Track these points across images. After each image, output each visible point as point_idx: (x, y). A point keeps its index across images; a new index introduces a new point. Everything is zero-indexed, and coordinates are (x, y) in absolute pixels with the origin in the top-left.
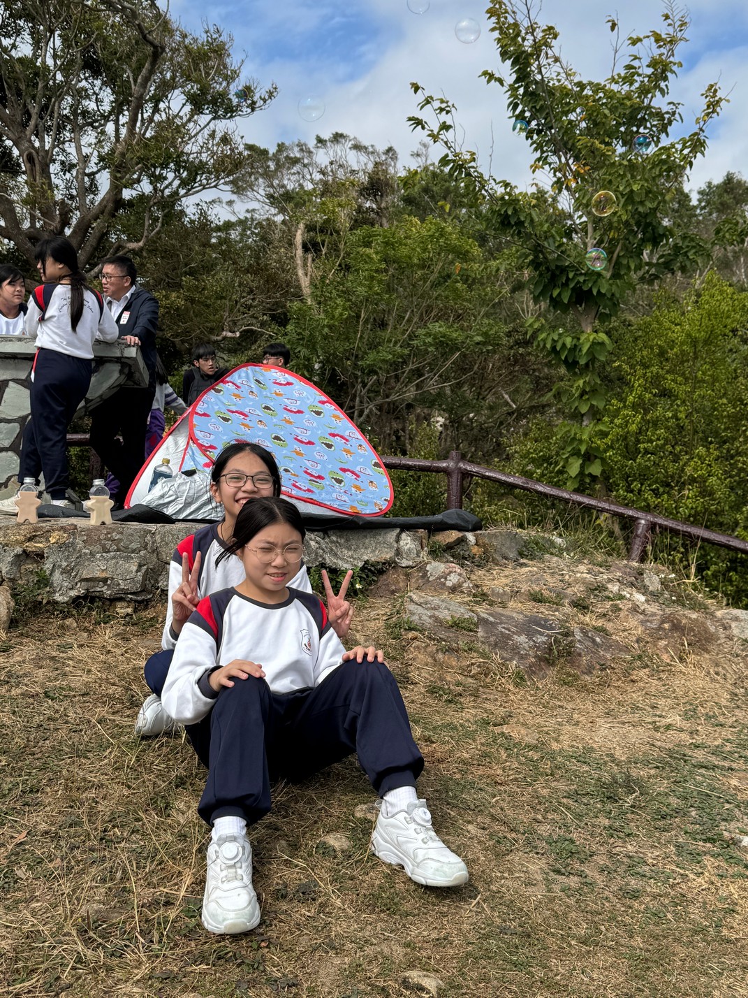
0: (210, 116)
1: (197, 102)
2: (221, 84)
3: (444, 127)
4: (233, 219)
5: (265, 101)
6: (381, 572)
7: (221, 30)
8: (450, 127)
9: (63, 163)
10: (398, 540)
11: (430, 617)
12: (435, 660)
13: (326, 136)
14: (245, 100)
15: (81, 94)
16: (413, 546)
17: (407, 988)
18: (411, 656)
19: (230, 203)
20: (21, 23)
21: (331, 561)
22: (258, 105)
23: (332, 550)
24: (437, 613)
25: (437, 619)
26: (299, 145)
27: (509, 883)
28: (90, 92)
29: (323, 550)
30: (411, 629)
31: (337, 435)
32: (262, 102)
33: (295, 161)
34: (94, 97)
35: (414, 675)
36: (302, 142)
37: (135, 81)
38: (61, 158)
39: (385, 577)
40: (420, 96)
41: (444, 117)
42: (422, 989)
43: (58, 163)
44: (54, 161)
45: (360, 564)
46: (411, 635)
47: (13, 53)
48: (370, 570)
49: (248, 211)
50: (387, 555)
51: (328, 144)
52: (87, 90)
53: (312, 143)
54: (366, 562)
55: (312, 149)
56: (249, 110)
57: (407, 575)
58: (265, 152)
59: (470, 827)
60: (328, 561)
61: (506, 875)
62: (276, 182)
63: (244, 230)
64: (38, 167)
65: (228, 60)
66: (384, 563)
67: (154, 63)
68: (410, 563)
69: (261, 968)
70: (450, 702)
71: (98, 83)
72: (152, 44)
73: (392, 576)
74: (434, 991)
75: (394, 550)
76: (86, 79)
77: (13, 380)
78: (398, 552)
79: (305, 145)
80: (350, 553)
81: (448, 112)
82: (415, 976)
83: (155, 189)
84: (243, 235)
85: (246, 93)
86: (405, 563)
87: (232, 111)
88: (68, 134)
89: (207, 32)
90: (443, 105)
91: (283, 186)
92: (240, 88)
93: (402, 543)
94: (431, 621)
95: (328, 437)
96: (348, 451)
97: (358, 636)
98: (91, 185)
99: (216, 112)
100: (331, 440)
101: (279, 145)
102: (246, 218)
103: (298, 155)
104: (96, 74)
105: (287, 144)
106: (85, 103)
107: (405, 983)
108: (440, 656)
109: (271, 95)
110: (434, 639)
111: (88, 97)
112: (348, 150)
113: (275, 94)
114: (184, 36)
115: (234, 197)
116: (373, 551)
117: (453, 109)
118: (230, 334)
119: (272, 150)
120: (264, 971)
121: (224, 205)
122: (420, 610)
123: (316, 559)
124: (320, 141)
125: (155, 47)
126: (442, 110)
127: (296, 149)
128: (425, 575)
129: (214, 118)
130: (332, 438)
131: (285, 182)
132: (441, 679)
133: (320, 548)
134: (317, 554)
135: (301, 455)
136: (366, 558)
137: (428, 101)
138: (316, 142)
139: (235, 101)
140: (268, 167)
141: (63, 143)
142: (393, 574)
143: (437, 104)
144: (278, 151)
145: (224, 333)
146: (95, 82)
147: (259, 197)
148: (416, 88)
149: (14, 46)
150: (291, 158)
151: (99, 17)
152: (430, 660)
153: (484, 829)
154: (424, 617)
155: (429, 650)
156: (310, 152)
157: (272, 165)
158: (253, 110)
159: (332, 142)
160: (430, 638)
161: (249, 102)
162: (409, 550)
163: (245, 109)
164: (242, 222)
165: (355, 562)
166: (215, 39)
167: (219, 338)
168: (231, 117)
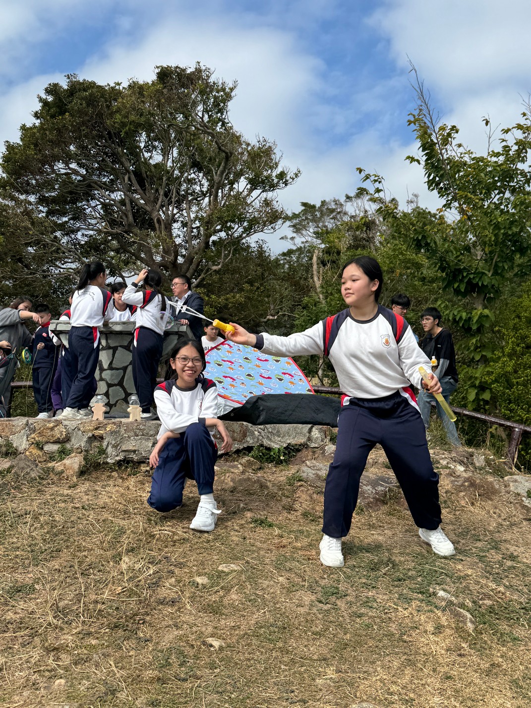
0: (261, 190)
1: (254, 183)
2: (268, 171)
3: (378, 191)
4: (294, 248)
5: (293, 179)
6: (298, 450)
7: (267, 140)
8: (381, 190)
9: (182, 222)
10: (310, 431)
11: (314, 474)
12: (312, 498)
13: (352, 194)
14: (282, 180)
15: (190, 182)
16: (319, 435)
17: (204, 645)
18: (297, 496)
19: (292, 238)
20: (156, 143)
21: (267, 443)
22: (289, 181)
23: (268, 437)
24: (318, 472)
25: (317, 475)
26: (335, 201)
27: (288, 605)
28: (197, 180)
29: (262, 436)
30: (300, 480)
31: (287, 374)
32: (291, 180)
33: (332, 211)
34: (199, 183)
35: (297, 506)
36: (336, 199)
37: (216, 173)
38: (181, 219)
39: (300, 453)
40: (363, 175)
41: (377, 185)
42: (211, 646)
43: (180, 222)
44: (177, 221)
45: (285, 445)
46: (299, 484)
47: (151, 161)
48: (291, 449)
49: (303, 243)
50: (302, 440)
51: (353, 199)
52: (195, 179)
53: (342, 199)
54: (289, 444)
55: (343, 203)
56: (284, 185)
57: (314, 452)
58: (314, 207)
59: (280, 579)
60: (265, 443)
61: (287, 601)
62: (321, 224)
63: (300, 254)
64: (163, 226)
65: (273, 156)
66: (300, 445)
67: (226, 164)
68: (317, 445)
69: (135, 632)
70: (313, 521)
71: (201, 175)
72: (224, 151)
73: (304, 452)
74: (217, 647)
75: (306, 438)
76: (194, 173)
77: (120, 346)
78: (309, 439)
79: (339, 201)
80: (279, 439)
81: (380, 182)
82: (210, 640)
83: (228, 235)
84: (298, 258)
85: (282, 175)
86: (313, 445)
87: (274, 187)
88: (185, 206)
89: (259, 142)
90: (376, 178)
91: (326, 226)
92: (278, 173)
93: (312, 434)
94: (313, 476)
95: (281, 375)
96: (292, 383)
97: (268, 484)
98: (198, 234)
99: (264, 187)
100: (283, 377)
101: (322, 202)
102: (301, 247)
103: (334, 207)
104: (200, 170)
105: (327, 201)
106: (194, 187)
107: (204, 643)
108: (315, 496)
109: (296, 175)
110: (313, 487)
111: (196, 183)
112: (365, 202)
113: (299, 175)
114: (248, 145)
115: (295, 235)
116: (294, 438)
117: (382, 180)
118: (271, 317)
119: (318, 205)
120: (136, 634)
121: (289, 240)
122: (309, 470)
123: (257, 442)
124: (348, 198)
125: (226, 153)
126: (375, 181)
127: (333, 204)
128: (323, 453)
129: (263, 192)
130: (283, 375)
131: (327, 224)
132: (313, 509)
133: (260, 435)
134: (258, 439)
135: (262, 384)
136: (289, 442)
137: (367, 177)
138: (345, 198)
139: (276, 181)
140: (316, 215)
141: (182, 211)
142: (305, 451)
143: (373, 178)
144: (321, 206)
145: (268, 317)
146: (200, 174)
147: (310, 234)
148: (360, 171)
149: (151, 157)
150: (330, 209)
151: (199, 138)
152: (308, 498)
153: (288, 579)
154: (310, 474)
155: (309, 492)
156: (341, 205)
157: (318, 214)
158: (286, 185)
159: (355, 197)
160: (310, 486)
161: (284, 180)
162: (317, 438)
163: (281, 185)
164: (300, 249)
165: (282, 444)
166: (264, 145)
167: (265, 320)
168: (273, 190)
